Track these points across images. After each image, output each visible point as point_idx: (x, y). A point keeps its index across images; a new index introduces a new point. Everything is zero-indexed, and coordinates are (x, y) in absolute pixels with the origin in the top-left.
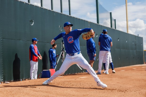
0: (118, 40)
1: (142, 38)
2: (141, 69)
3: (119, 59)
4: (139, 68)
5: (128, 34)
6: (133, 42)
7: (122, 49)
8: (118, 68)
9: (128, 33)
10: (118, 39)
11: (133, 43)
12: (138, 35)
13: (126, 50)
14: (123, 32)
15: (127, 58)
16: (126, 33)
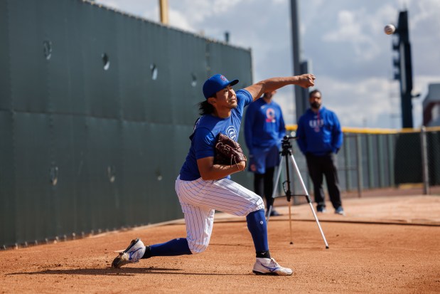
0: (106, 67)
1: (247, 53)
2: (235, 236)
3: (113, 179)
4: (229, 233)
5: (165, 28)
6: (194, 79)
7: (125, 122)
8: (103, 235)
9: (165, 22)
10: (105, 60)
11: (194, 84)
12: (227, 35)
13: (153, 125)
14: (133, 18)
15: (158, 174)
16: (153, 24)
